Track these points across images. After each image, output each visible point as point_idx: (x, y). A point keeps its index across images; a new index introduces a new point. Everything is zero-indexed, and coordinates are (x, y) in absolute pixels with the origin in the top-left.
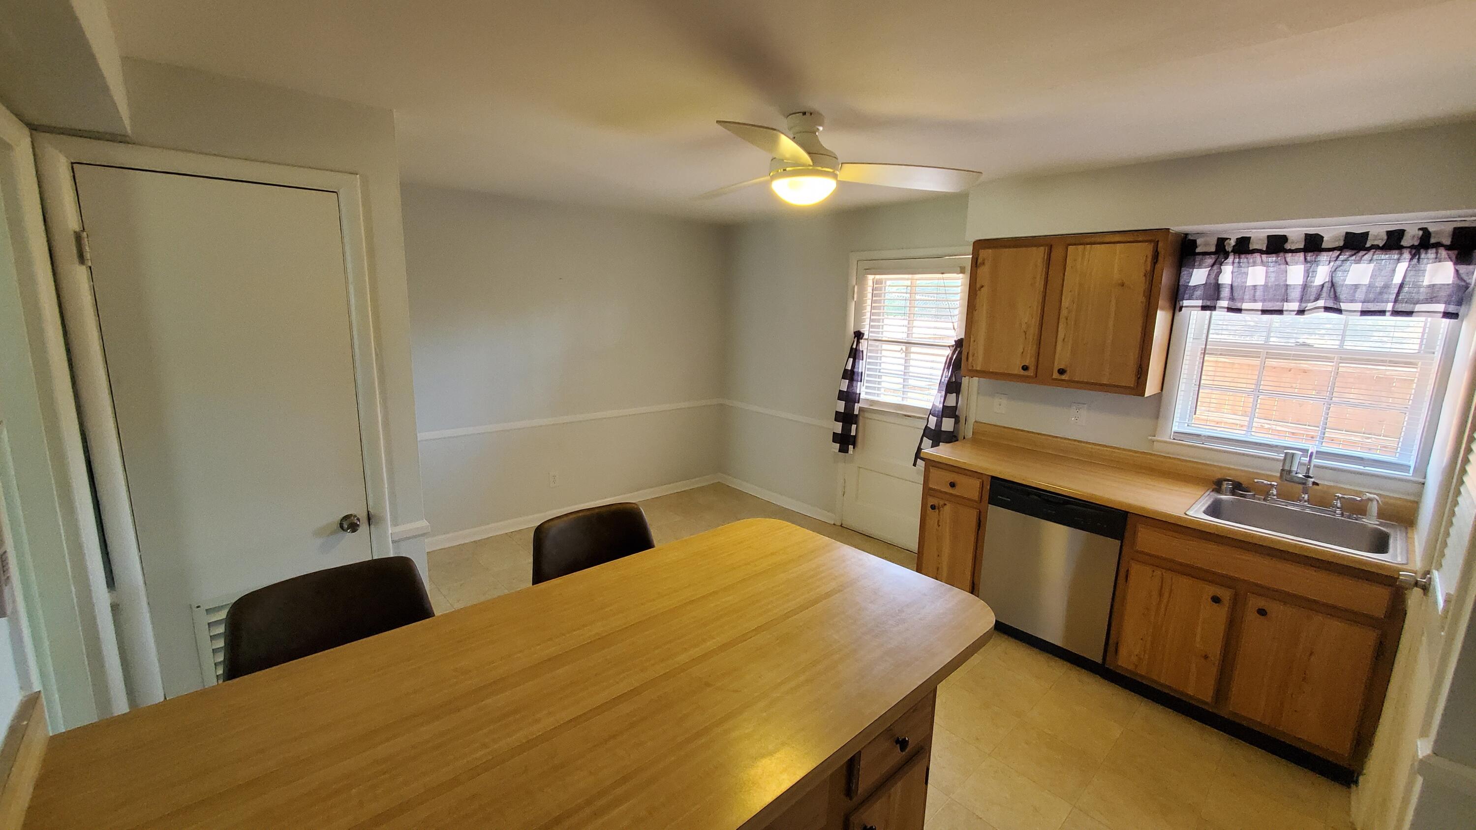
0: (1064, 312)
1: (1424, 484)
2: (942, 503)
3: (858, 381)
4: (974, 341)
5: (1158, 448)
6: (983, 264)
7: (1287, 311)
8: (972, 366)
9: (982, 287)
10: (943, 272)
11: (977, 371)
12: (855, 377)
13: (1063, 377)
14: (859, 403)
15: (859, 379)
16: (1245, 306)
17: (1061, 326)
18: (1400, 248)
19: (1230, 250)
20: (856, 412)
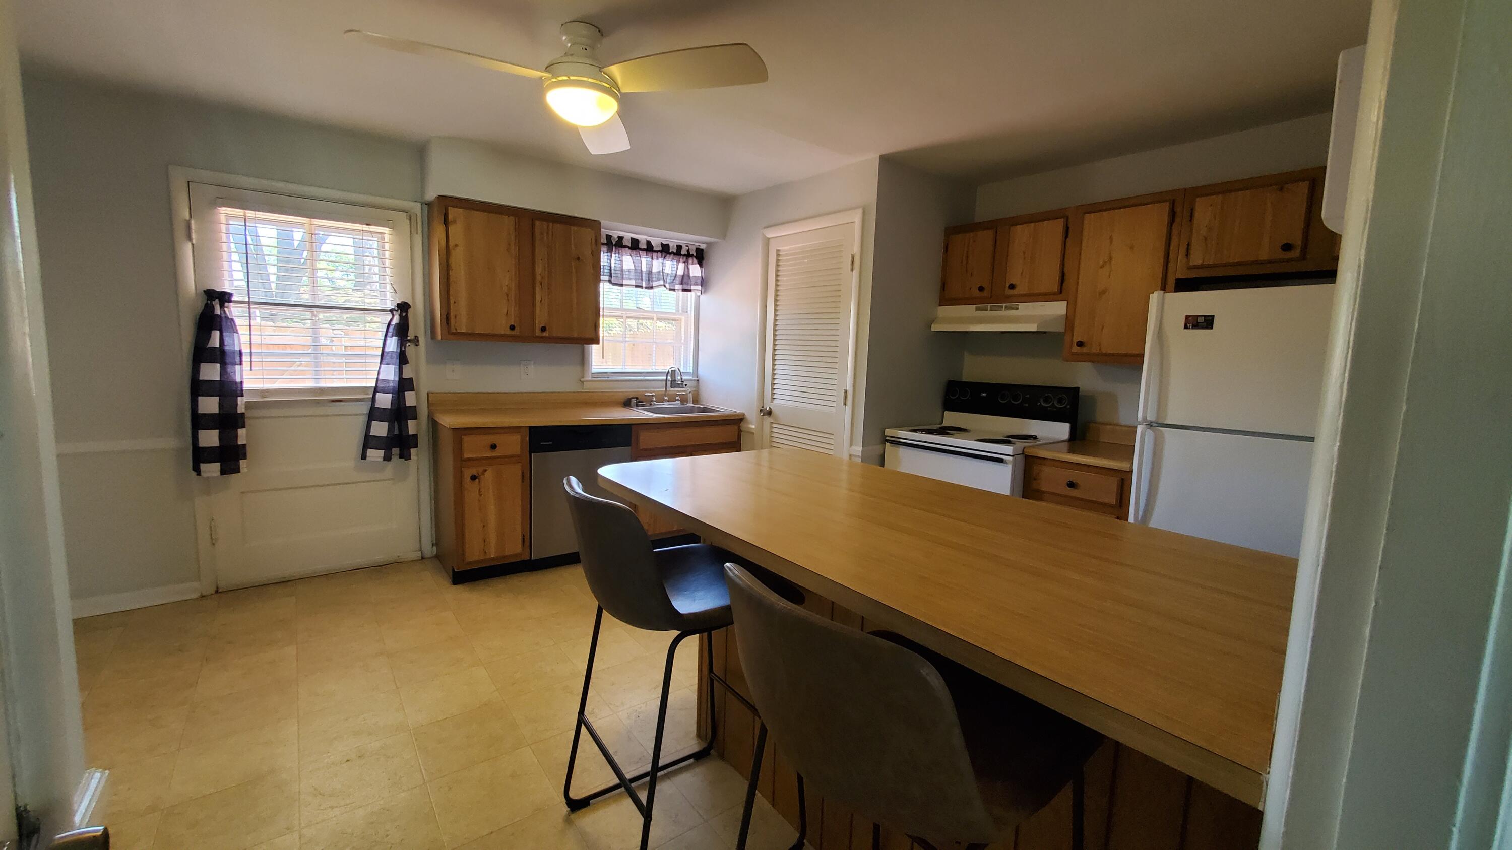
0: (539, 278)
1: (698, 381)
2: (481, 469)
3: (235, 364)
4: (455, 303)
5: (587, 387)
6: (454, 222)
7: (655, 286)
8: (456, 329)
9: (456, 246)
10: (368, 223)
11: (463, 334)
12: (228, 360)
13: (544, 334)
14: (242, 396)
15: (238, 360)
16: (625, 282)
17: (538, 289)
18: (681, 255)
19: (614, 243)
20: (241, 409)
